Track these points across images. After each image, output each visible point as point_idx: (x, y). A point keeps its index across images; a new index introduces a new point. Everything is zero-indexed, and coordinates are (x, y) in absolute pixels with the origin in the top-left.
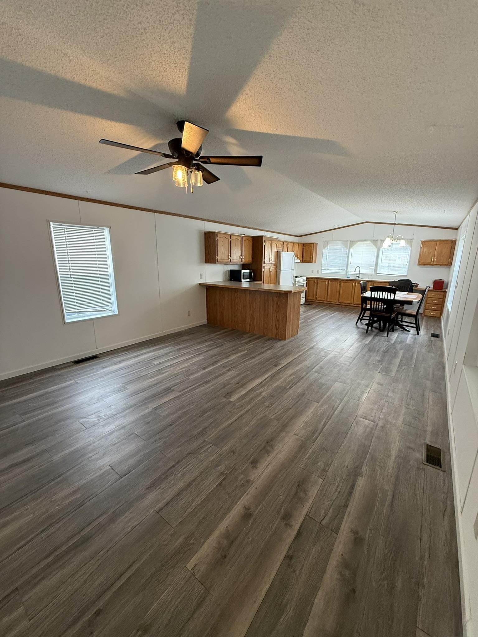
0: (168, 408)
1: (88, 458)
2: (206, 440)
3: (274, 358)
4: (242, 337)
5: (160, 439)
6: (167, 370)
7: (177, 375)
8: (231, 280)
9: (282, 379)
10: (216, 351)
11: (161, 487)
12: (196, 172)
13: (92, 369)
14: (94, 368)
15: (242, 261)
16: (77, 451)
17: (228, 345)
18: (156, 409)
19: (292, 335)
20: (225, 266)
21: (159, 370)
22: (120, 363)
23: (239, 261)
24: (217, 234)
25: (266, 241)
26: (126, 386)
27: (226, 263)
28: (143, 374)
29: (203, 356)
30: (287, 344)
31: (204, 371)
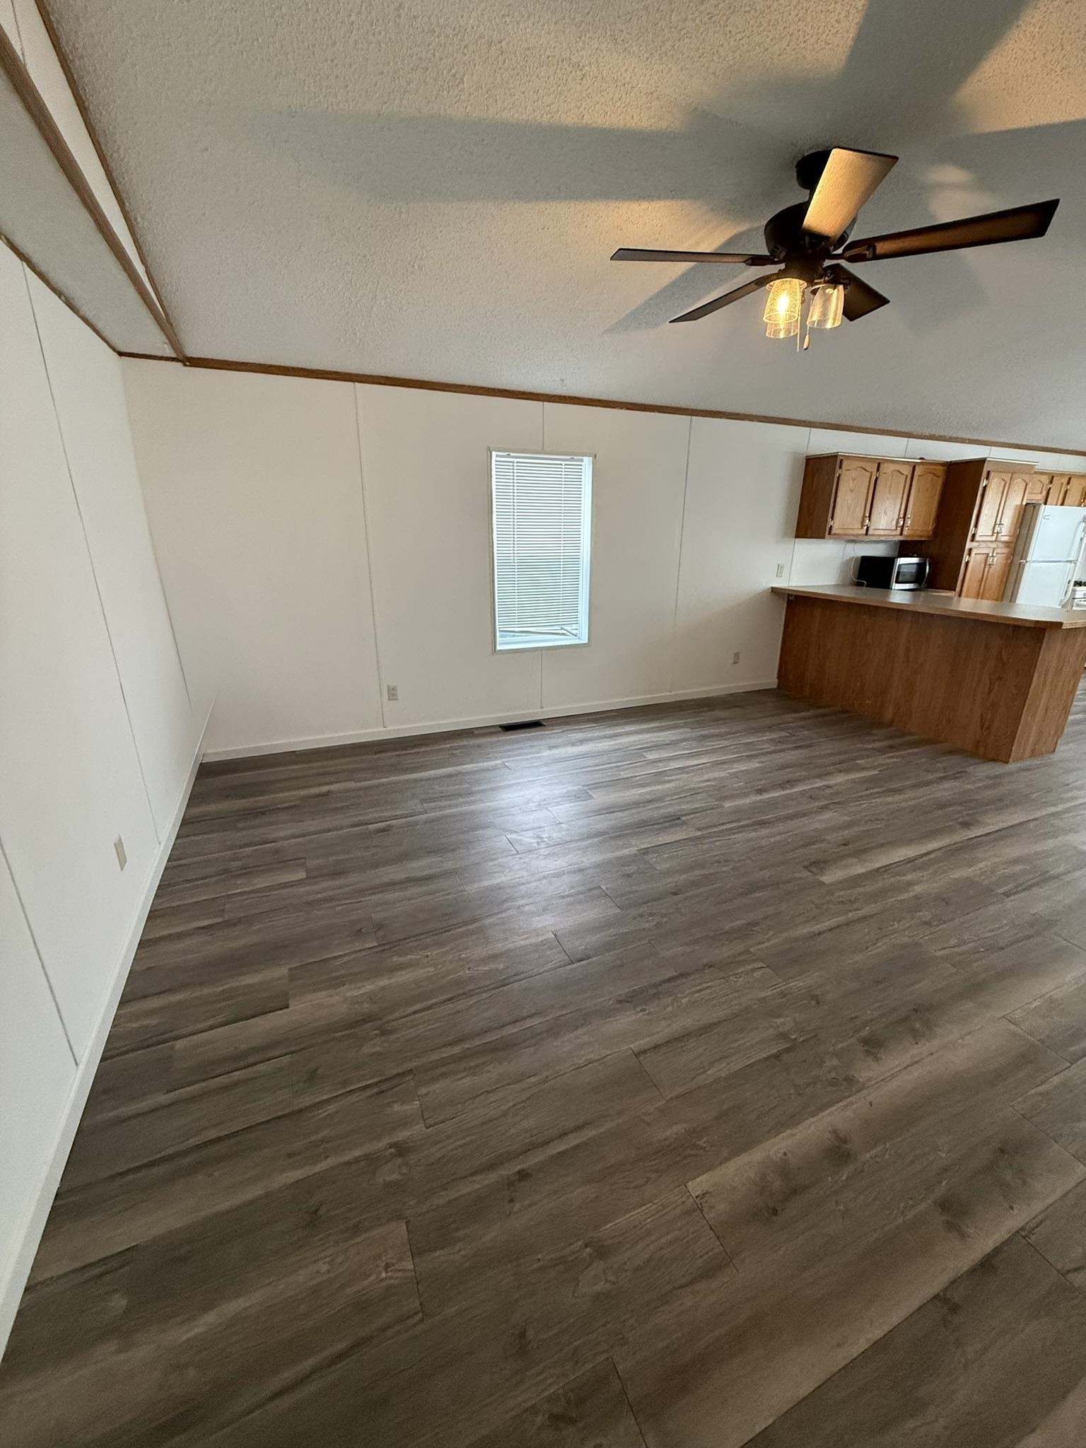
0: (671, 858)
1: (519, 907)
2: (752, 950)
3: (960, 804)
4: (870, 734)
5: (651, 915)
6: (674, 777)
7: (695, 792)
8: (859, 584)
9: (981, 865)
10: (792, 756)
11: (645, 1010)
12: (829, 291)
13: (532, 747)
14: (535, 744)
15: (901, 534)
16: (500, 888)
17: (827, 747)
18: (645, 852)
19: (1033, 751)
20: (850, 546)
21: (656, 774)
22: (581, 744)
23: (894, 533)
24: (841, 461)
25: (992, 475)
26: (590, 793)
27: (854, 538)
28: (624, 775)
29: (759, 763)
30: (1011, 774)
31: (759, 798)
